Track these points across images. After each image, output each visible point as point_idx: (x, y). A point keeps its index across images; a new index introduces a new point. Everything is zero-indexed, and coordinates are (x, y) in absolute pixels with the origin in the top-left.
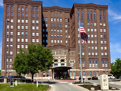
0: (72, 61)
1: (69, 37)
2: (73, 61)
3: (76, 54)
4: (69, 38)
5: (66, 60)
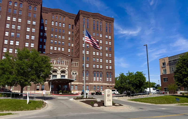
0: (74, 73)
1: (72, 46)
2: (76, 73)
3: (79, 65)
4: (72, 47)
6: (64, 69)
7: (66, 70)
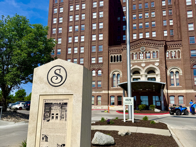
0: (174, 71)
1: (171, 24)
2: (177, 72)
4: (172, 26)
5: (158, 69)
6: (151, 66)
7: (156, 68)
